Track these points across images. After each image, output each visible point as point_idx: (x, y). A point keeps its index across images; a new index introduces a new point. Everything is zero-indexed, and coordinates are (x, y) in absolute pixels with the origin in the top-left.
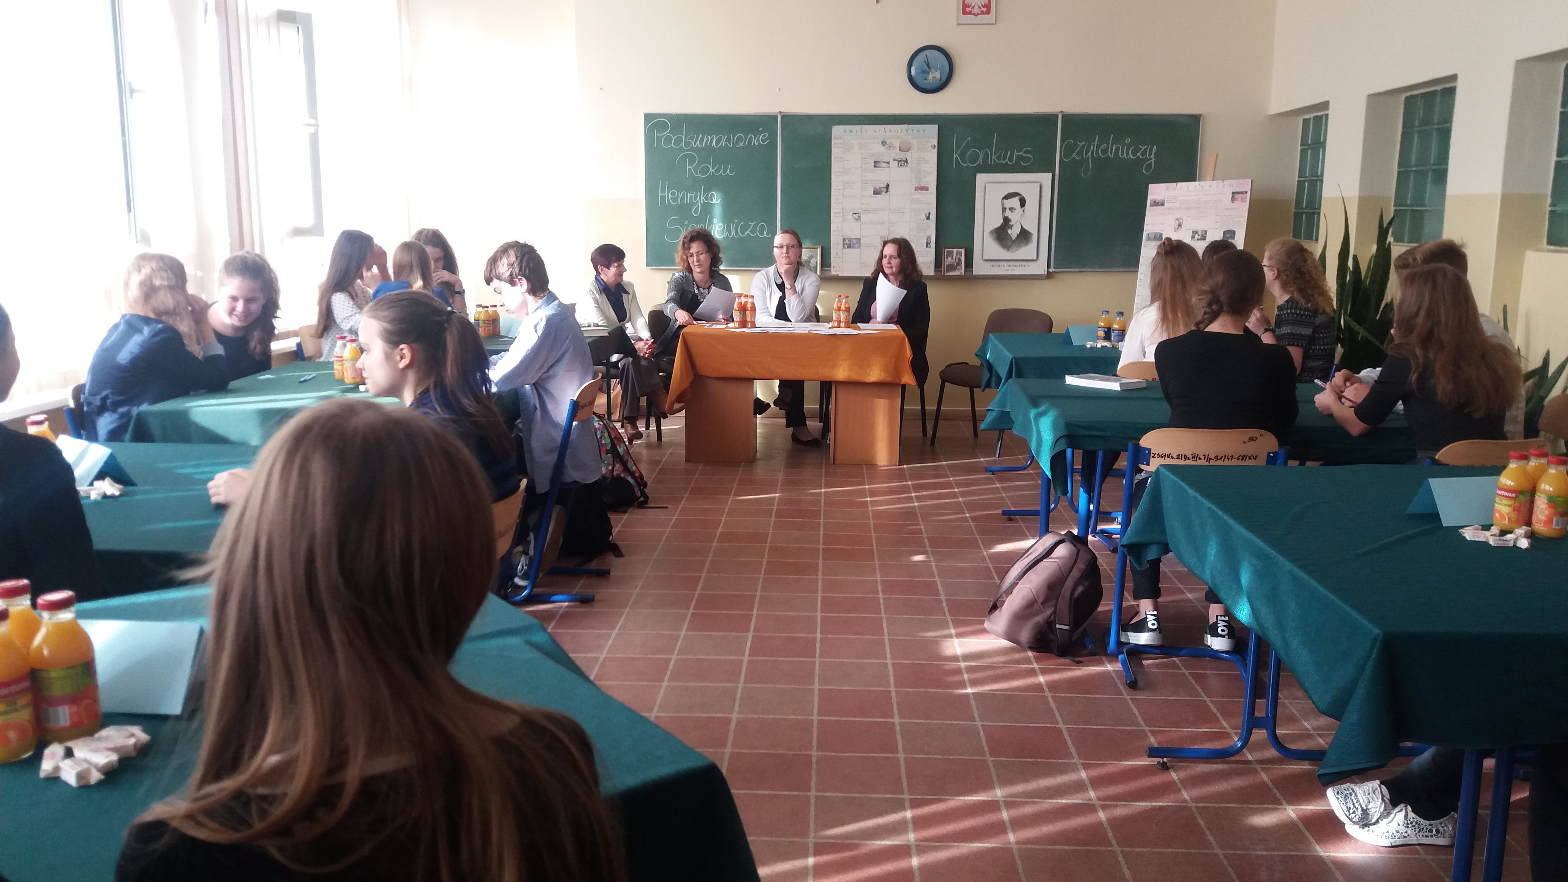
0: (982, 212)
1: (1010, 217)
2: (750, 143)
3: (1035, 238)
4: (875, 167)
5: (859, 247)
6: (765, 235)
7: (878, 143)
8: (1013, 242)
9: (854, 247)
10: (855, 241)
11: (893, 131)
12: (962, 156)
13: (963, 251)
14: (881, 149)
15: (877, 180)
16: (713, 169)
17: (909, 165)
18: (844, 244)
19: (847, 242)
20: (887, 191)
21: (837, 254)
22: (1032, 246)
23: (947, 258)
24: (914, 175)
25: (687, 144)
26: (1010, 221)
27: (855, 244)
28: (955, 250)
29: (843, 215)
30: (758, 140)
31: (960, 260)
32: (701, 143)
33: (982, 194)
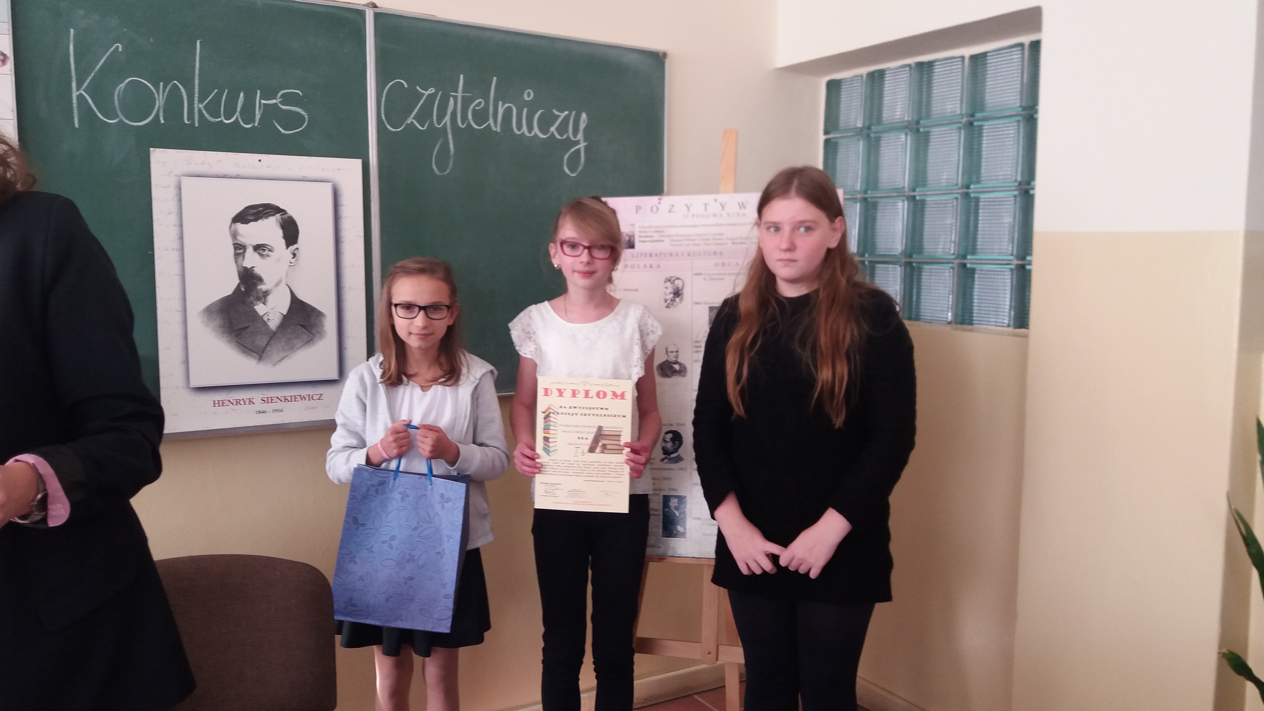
0: (174, 256)
1: (257, 271)
3: (329, 323)
8: (273, 336)
12: (100, 94)
22: (326, 345)
26: (260, 280)
33: (172, 206)
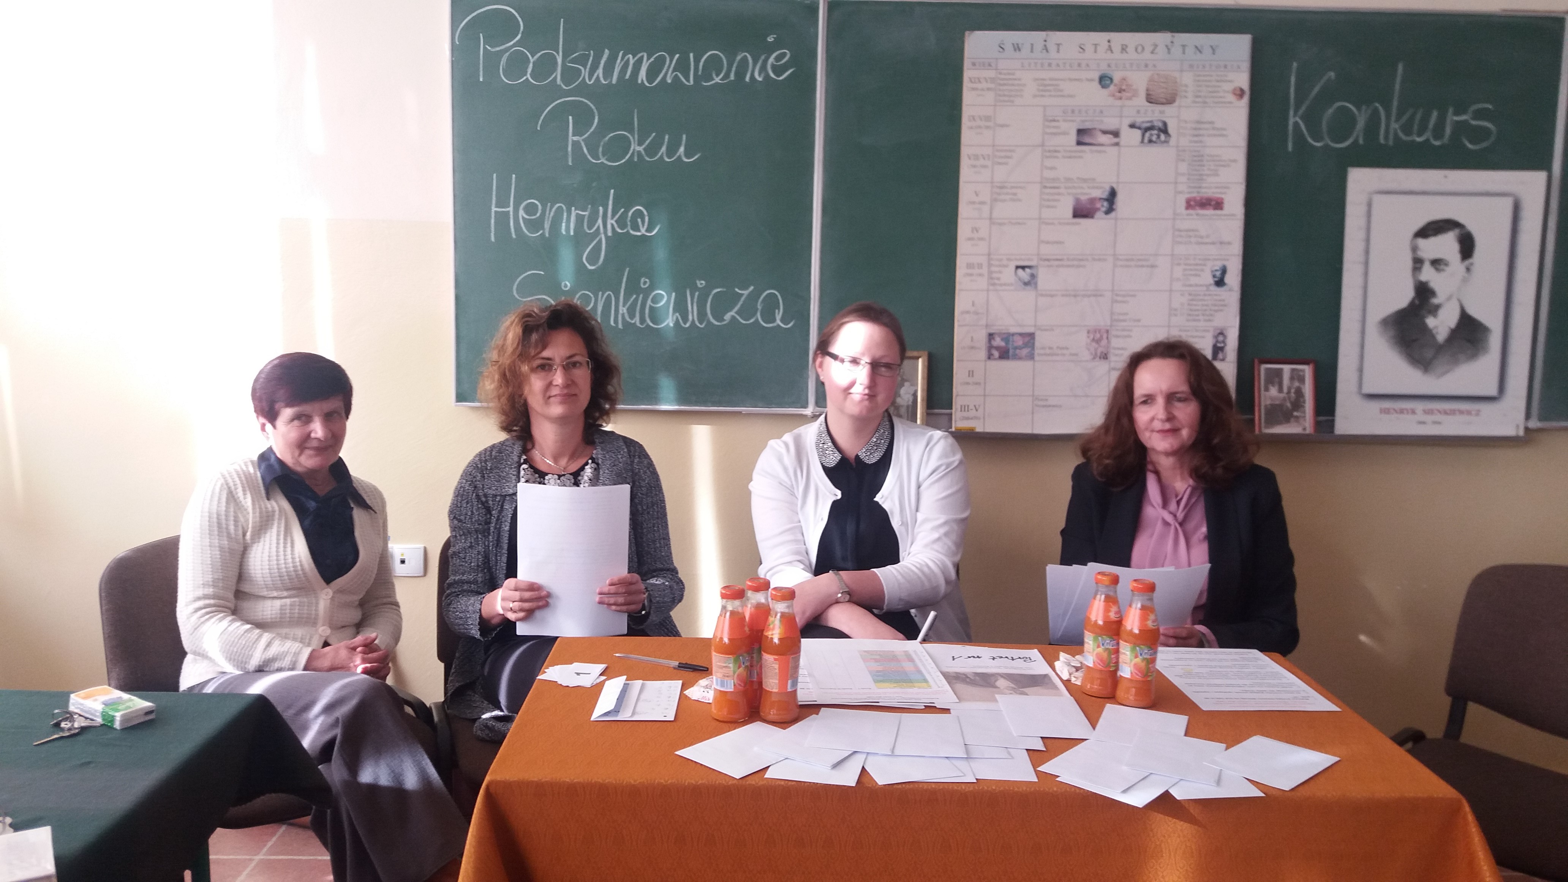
0: (1360, 269)
1: (1433, 285)
2: (740, 74)
3: (1495, 341)
4: (1079, 143)
5: (1031, 357)
6: (778, 322)
7: (1092, 80)
8: (1440, 349)
9: (1017, 357)
10: (1019, 342)
11: (1131, 49)
12: (1312, 119)
13: (1307, 371)
14: (1099, 96)
15: (1085, 180)
16: (640, 144)
17: (1173, 141)
18: (990, 348)
19: (998, 342)
20: (1110, 210)
21: (971, 373)
22: (1489, 361)
23: (1267, 389)
24: (1183, 167)
25: (570, 75)
26: (1432, 293)
27: (1020, 348)
28: (1287, 368)
29: (990, 272)
30: (763, 68)
31: (1299, 393)
32: (608, 71)
33: (1362, 222)
